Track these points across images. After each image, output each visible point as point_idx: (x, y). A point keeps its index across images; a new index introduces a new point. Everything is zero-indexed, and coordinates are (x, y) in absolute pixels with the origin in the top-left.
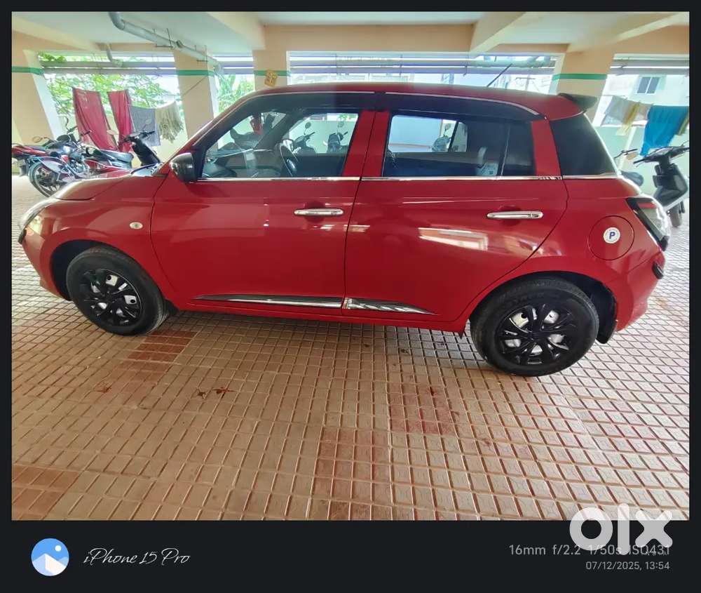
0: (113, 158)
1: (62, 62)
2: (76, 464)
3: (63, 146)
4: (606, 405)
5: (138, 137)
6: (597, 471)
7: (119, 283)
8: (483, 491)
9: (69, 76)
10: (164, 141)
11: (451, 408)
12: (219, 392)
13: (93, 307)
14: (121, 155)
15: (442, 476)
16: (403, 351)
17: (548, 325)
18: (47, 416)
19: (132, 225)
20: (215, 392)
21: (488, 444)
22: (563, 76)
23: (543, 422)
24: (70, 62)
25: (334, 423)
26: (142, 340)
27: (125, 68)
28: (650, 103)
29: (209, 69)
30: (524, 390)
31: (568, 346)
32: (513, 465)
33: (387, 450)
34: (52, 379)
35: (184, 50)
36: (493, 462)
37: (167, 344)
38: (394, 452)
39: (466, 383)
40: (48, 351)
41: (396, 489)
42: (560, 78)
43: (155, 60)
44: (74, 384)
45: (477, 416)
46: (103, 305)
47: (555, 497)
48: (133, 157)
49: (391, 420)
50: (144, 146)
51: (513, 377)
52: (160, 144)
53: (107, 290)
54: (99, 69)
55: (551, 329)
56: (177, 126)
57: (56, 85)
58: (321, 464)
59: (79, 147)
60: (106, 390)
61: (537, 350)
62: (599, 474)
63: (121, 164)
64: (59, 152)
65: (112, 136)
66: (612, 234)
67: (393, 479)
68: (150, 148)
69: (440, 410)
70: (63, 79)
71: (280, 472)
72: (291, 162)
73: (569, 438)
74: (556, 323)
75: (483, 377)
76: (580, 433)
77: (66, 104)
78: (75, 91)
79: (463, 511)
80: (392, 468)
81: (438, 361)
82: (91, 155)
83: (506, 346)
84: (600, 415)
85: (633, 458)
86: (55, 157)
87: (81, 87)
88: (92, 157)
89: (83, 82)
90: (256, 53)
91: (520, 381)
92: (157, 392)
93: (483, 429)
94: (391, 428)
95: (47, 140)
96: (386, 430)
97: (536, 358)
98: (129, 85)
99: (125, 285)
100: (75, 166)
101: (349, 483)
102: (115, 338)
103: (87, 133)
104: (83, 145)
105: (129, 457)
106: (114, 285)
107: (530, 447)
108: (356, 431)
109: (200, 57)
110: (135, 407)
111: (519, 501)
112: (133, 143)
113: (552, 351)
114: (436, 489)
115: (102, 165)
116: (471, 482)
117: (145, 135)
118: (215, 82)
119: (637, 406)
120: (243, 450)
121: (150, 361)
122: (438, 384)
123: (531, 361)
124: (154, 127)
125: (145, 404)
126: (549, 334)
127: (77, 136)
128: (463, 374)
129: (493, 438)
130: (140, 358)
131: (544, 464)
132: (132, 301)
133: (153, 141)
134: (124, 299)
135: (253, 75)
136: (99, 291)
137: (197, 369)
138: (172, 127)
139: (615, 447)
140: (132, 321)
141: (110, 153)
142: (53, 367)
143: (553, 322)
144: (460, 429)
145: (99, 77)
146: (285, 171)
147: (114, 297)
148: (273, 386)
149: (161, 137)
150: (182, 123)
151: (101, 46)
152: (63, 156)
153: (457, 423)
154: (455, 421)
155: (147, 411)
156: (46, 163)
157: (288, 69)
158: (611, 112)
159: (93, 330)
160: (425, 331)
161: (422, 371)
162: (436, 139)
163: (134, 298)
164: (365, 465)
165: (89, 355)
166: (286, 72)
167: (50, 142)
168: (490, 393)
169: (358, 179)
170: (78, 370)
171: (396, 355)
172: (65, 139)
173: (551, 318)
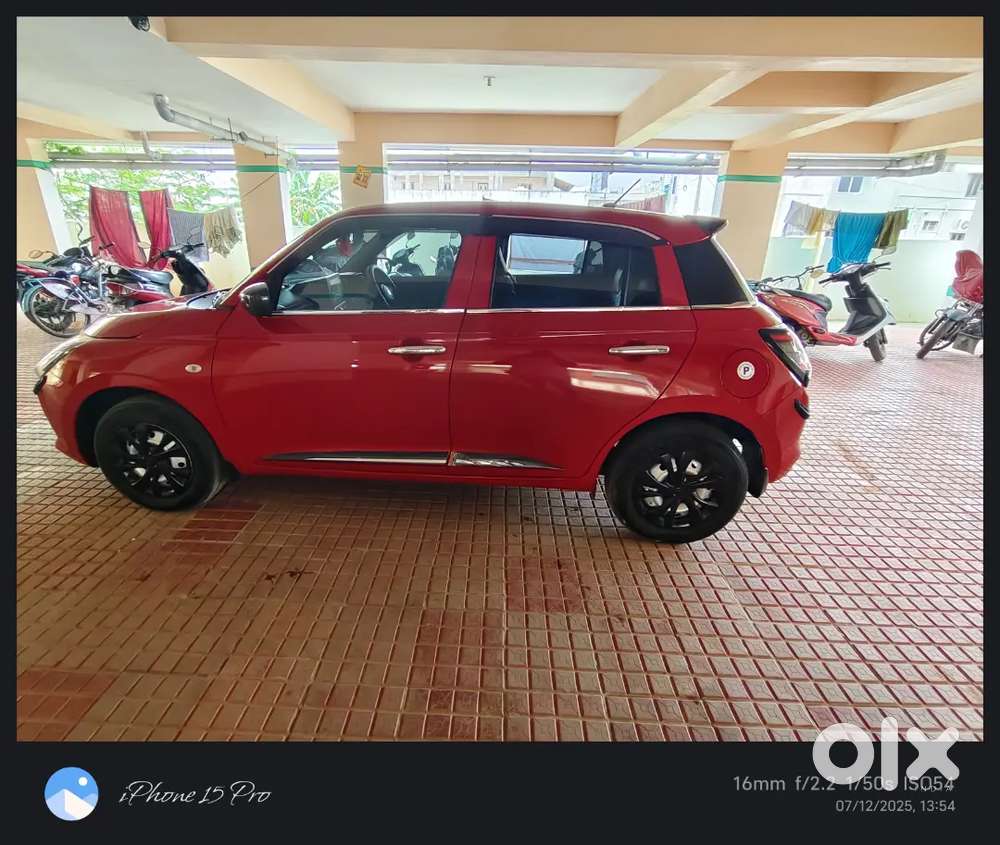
0: (144, 279)
1: (79, 154)
2: (111, 665)
3: (72, 263)
4: (764, 572)
5: (180, 251)
6: (745, 644)
7: (165, 442)
8: (610, 670)
9: (86, 171)
10: (215, 256)
11: (580, 582)
12: (292, 574)
13: (126, 474)
14: (155, 274)
15: (564, 657)
16: (527, 519)
17: (691, 477)
18: (68, 612)
19: (188, 368)
20: (288, 576)
21: (621, 620)
22: (729, 178)
23: (689, 594)
24: (89, 154)
25: (437, 605)
26: (190, 517)
27: (166, 162)
28: (838, 210)
29: (279, 164)
30: (670, 559)
31: (717, 502)
32: (648, 642)
33: (501, 632)
34: (73, 567)
35: (248, 143)
36: (626, 640)
37: (225, 520)
38: (509, 634)
39: (601, 553)
40: (64, 533)
41: (510, 673)
42: (727, 180)
43: (208, 152)
44: (103, 571)
45: (611, 590)
46: (141, 471)
47: (692, 672)
48: (172, 277)
49: (507, 599)
50: (188, 262)
51: (659, 545)
52: (208, 259)
53: (148, 450)
54: (131, 162)
55: (694, 482)
56: (233, 235)
57: (66, 182)
58: (420, 652)
59: (96, 264)
60: (144, 579)
61: (682, 509)
62: (746, 646)
63: (156, 287)
64: (68, 272)
65: (142, 250)
66: (746, 370)
67: (506, 663)
68: (195, 264)
69: (569, 585)
70: (76, 173)
71: (369, 662)
72: (386, 288)
73: (716, 610)
74: (701, 474)
75: (623, 547)
76: (730, 604)
77: (78, 206)
78: (93, 190)
79: (586, 692)
80: (506, 651)
81: (570, 530)
82: (114, 276)
83: (646, 505)
84: (756, 583)
85: (788, 629)
86: (61, 277)
87: (100, 184)
88: (116, 279)
89: (103, 177)
90: (342, 145)
91: (665, 549)
92: (213, 577)
93: (617, 605)
94: (507, 608)
95: (49, 256)
96: (501, 610)
97: (682, 519)
98: (169, 181)
99: (173, 443)
100: (88, 290)
101: (454, 669)
102: (153, 515)
103: (107, 247)
104: (101, 261)
105: (181, 654)
106: (158, 444)
107: (671, 621)
108: (465, 613)
109: (268, 150)
110: (184, 597)
111: (652, 679)
112: (172, 259)
113: (701, 509)
114: (556, 670)
115: (129, 289)
116: (598, 662)
117: (190, 248)
118: (287, 180)
120: (324, 639)
121: (202, 541)
122: (567, 556)
123: (677, 523)
124: (201, 237)
125: (198, 592)
126: (695, 488)
127: (92, 249)
128: (599, 543)
129: (628, 613)
130: (188, 538)
131: (684, 639)
132: (181, 464)
133: (199, 255)
134: (170, 461)
135: (338, 172)
136: (137, 452)
137: (265, 547)
138: (227, 238)
139: (769, 616)
140: (179, 490)
141: (138, 272)
142: (72, 554)
143: (696, 473)
144: (590, 606)
145: (127, 172)
146: (379, 301)
147: (156, 460)
148: (362, 565)
149: (211, 250)
150: (240, 233)
151: (136, 135)
152: (72, 276)
153: (587, 599)
154: (584, 597)
155: (200, 601)
156: (50, 287)
157: (385, 164)
158: (791, 220)
159: (123, 505)
160: (556, 493)
161: (548, 541)
163: (182, 460)
164: (474, 651)
165: (120, 536)
166: (381, 169)
167: (54, 257)
168: (629, 564)
169: (462, 311)
170: (105, 555)
171: (518, 524)
172: (75, 254)
173: (695, 467)
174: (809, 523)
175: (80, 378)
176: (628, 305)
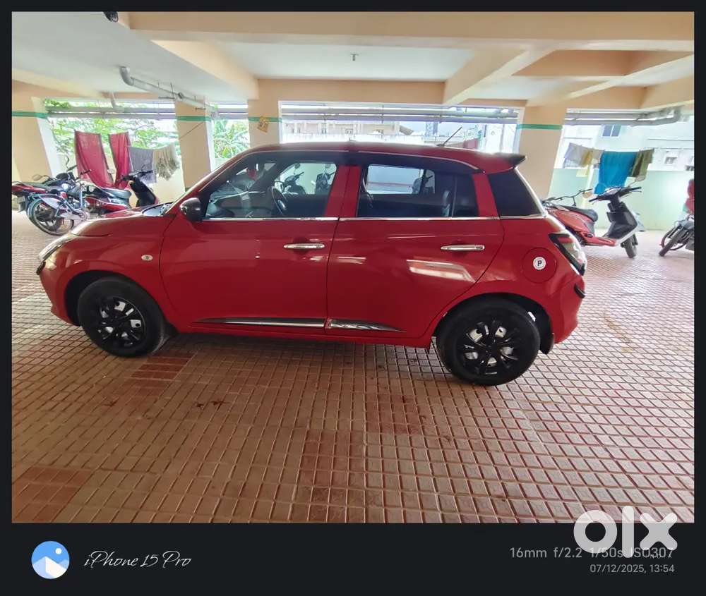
0: (111, 195)
1: (67, 107)
2: (90, 465)
3: (62, 184)
4: (550, 407)
5: (136, 176)
6: (538, 459)
7: (127, 309)
8: (441, 476)
9: (72, 119)
10: (160, 179)
11: (419, 412)
12: (215, 403)
13: (100, 331)
14: (119, 192)
15: (408, 466)
16: (380, 367)
17: (498, 338)
18: (60, 426)
19: (144, 257)
20: (212, 404)
21: (449, 440)
22: (524, 126)
23: (497, 422)
24: (74, 107)
25: (317, 427)
26: (144, 362)
27: (127, 113)
28: (603, 149)
29: (206, 115)
30: (483, 397)
31: (517, 357)
32: (468, 456)
33: (362, 447)
34: (63, 395)
35: (185, 101)
36: (453, 454)
38: (369, 448)
40: (57, 371)
41: (369, 476)
42: (523, 128)
43: (156, 106)
44: (83, 399)
45: (441, 418)
46: (110, 329)
47: (500, 478)
48: (131, 194)
49: (367, 424)
50: (142, 184)
51: (475, 387)
52: (156, 182)
53: (114, 315)
54: (102, 113)
55: (501, 343)
56: (173, 164)
57: (58, 127)
58: (306, 460)
59: (78, 184)
60: (113, 404)
61: (492, 361)
63: (119, 201)
64: (59, 190)
65: (110, 175)
66: (539, 263)
67: (367, 469)
69: (410, 414)
70: (65, 121)
71: (270, 467)
72: (281, 202)
73: (517, 434)
74: (506, 337)
75: (449, 387)
76: (527, 430)
77: (66, 143)
78: (77, 134)
79: (424, 491)
80: (367, 461)
81: (411, 375)
82: (90, 193)
83: (465, 358)
84: (545, 415)
85: (569, 449)
86: (54, 194)
87: (81, 129)
88: (93, 195)
89: (83, 124)
90: (250, 102)
91: (480, 390)
92: (159, 405)
93: (446, 429)
94: (367, 430)
95: (46, 178)
96: (363, 432)
97: (492, 368)
98: (129, 126)
99: (132, 310)
100: (72, 202)
101: (330, 473)
102: (118, 360)
103: (87, 172)
104: (82, 182)
105: (138, 458)
106: (122, 310)
107: (484, 441)
108: (337, 433)
109: (199, 105)
110: (140, 418)
111: (471, 483)
112: (131, 181)
113: (505, 362)
114: (402, 475)
115: (101, 202)
116: (432, 470)
117: (143, 174)
118: (212, 126)
119: (577, 408)
120: (237, 450)
121: (152, 379)
122: (409, 393)
123: (488, 372)
124: (151, 166)
125: (149, 414)
126: (501, 347)
127: (76, 174)
128: (432, 386)
129: (453, 435)
130: (142, 377)
131: (494, 454)
132: (137, 325)
133: (149, 178)
134: (130, 322)
135: (247, 120)
136: (107, 316)
137: (195, 384)
138: (169, 166)
139: (555, 439)
140: (136, 343)
141: (107, 190)
142: (62, 386)
143: (502, 336)
144: (426, 429)
145: (100, 121)
146: (276, 212)
147: (121, 321)
148: (264, 397)
149: (158, 175)
150: (178, 163)
151: (106, 95)
152: (62, 193)
153: (424, 425)
154: (422, 423)
155: (151, 421)
156: (46, 200)
157: (280, 115)
158: (569, 156)
159: (97, 353)
160: (400, 349)
161: (396, 383)
162: (416, 178)
163: (139, 322)
164: (343, 460)
165: (95, 375)
166: (278, 119)
167: (50, 179)
168: (454, 400)
169: (336, 219)
170: (84, 388)
171: (374, 370)
172: (64, 177)
173: (501, 332)
174: (584, 373)
175: (68, 264)
176: (454, 216)
